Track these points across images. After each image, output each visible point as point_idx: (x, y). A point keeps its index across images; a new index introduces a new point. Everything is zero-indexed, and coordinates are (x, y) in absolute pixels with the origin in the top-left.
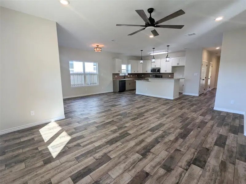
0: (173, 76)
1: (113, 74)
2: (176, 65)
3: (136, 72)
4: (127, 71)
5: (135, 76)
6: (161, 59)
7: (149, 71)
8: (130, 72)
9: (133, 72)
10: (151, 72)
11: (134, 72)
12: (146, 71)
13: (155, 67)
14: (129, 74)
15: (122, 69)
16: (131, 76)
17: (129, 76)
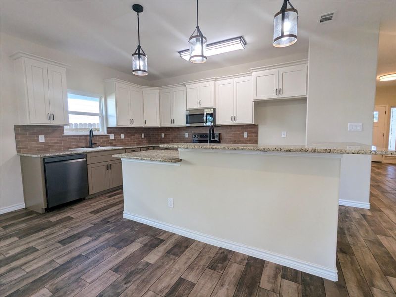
0: (257, 133)
1: (17, 127)
2: (271, 95)
3: (138, 124)
4: (105, 117)
5: (136, 135)
6: (216, 80)
7: (181, 121)
8: (113, 123)
9: (126, 124)
10: (187, 123)
11: (132, 121)
12: (173, 121)
13: (199, 107)
14: (110, 130)
15: (70, 110)
16: (123, 136)
17: (112, 137)
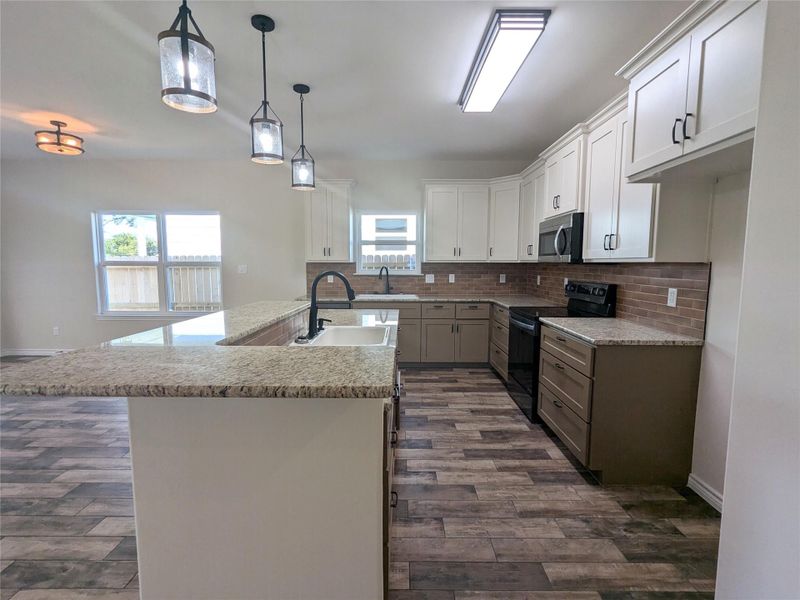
10: (540, 254)
11: (457, 252)
12: (530, 249)
13: (558, 212)
16: (452, 278)
17: (430, 279)
